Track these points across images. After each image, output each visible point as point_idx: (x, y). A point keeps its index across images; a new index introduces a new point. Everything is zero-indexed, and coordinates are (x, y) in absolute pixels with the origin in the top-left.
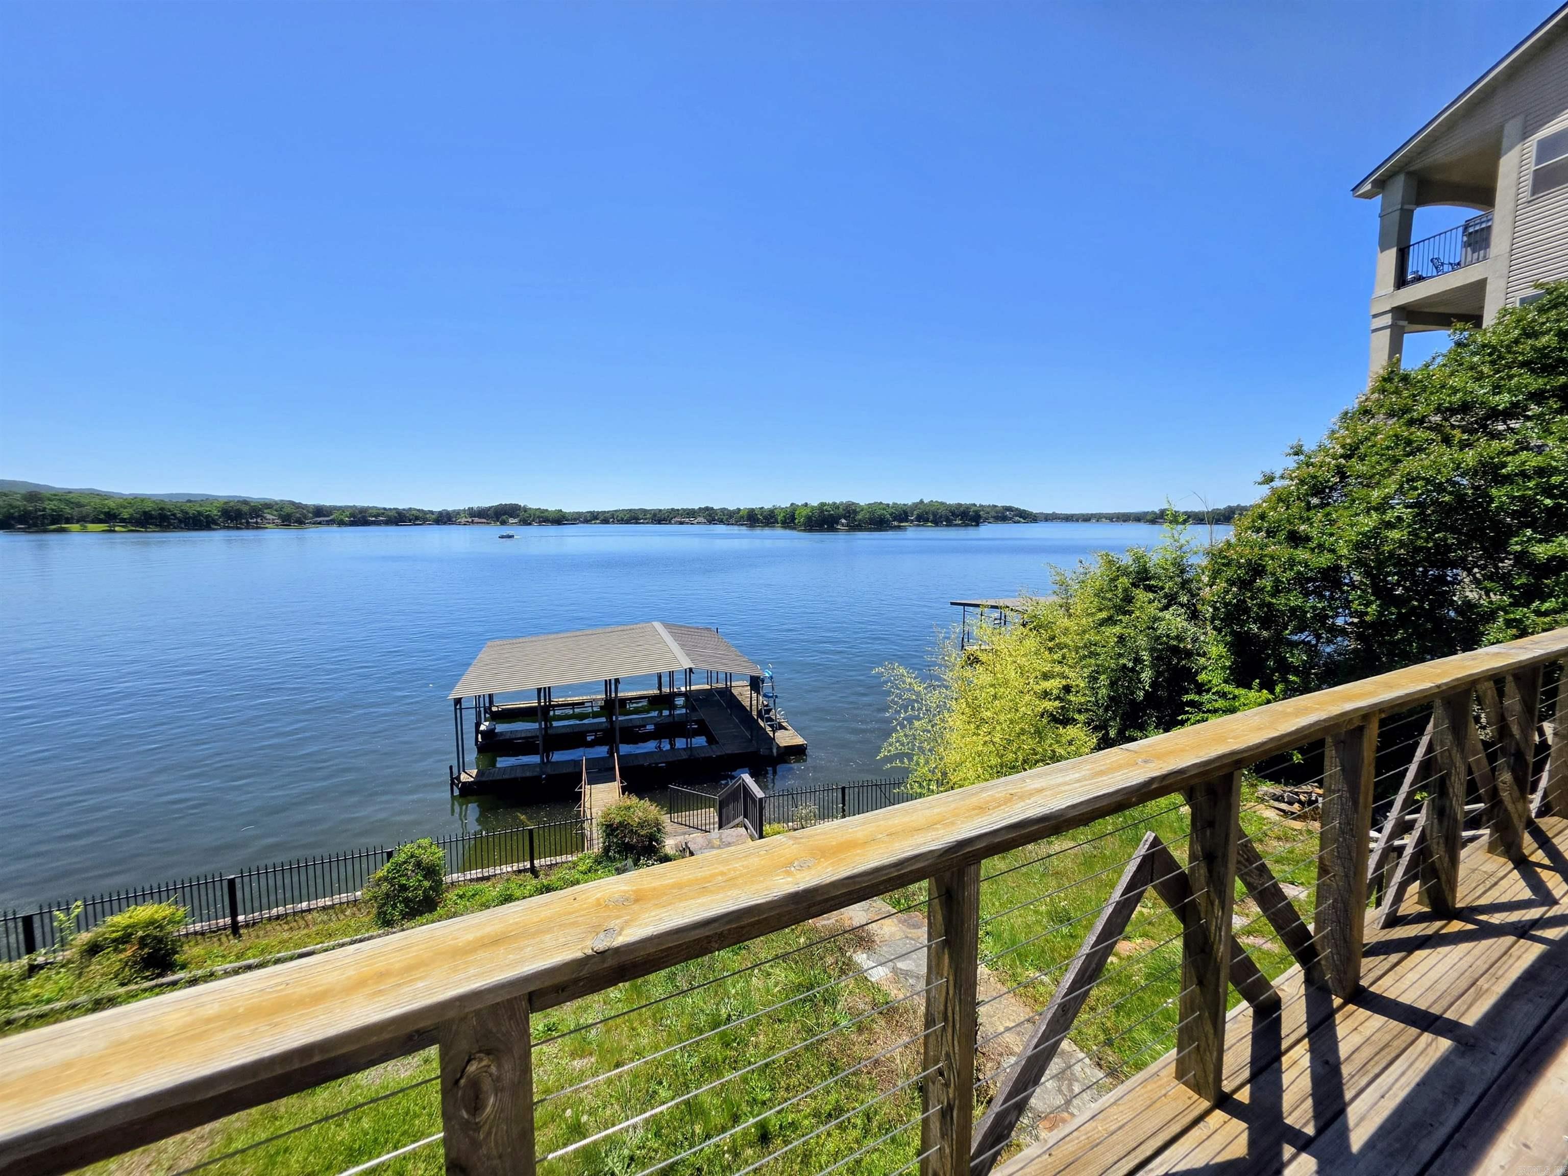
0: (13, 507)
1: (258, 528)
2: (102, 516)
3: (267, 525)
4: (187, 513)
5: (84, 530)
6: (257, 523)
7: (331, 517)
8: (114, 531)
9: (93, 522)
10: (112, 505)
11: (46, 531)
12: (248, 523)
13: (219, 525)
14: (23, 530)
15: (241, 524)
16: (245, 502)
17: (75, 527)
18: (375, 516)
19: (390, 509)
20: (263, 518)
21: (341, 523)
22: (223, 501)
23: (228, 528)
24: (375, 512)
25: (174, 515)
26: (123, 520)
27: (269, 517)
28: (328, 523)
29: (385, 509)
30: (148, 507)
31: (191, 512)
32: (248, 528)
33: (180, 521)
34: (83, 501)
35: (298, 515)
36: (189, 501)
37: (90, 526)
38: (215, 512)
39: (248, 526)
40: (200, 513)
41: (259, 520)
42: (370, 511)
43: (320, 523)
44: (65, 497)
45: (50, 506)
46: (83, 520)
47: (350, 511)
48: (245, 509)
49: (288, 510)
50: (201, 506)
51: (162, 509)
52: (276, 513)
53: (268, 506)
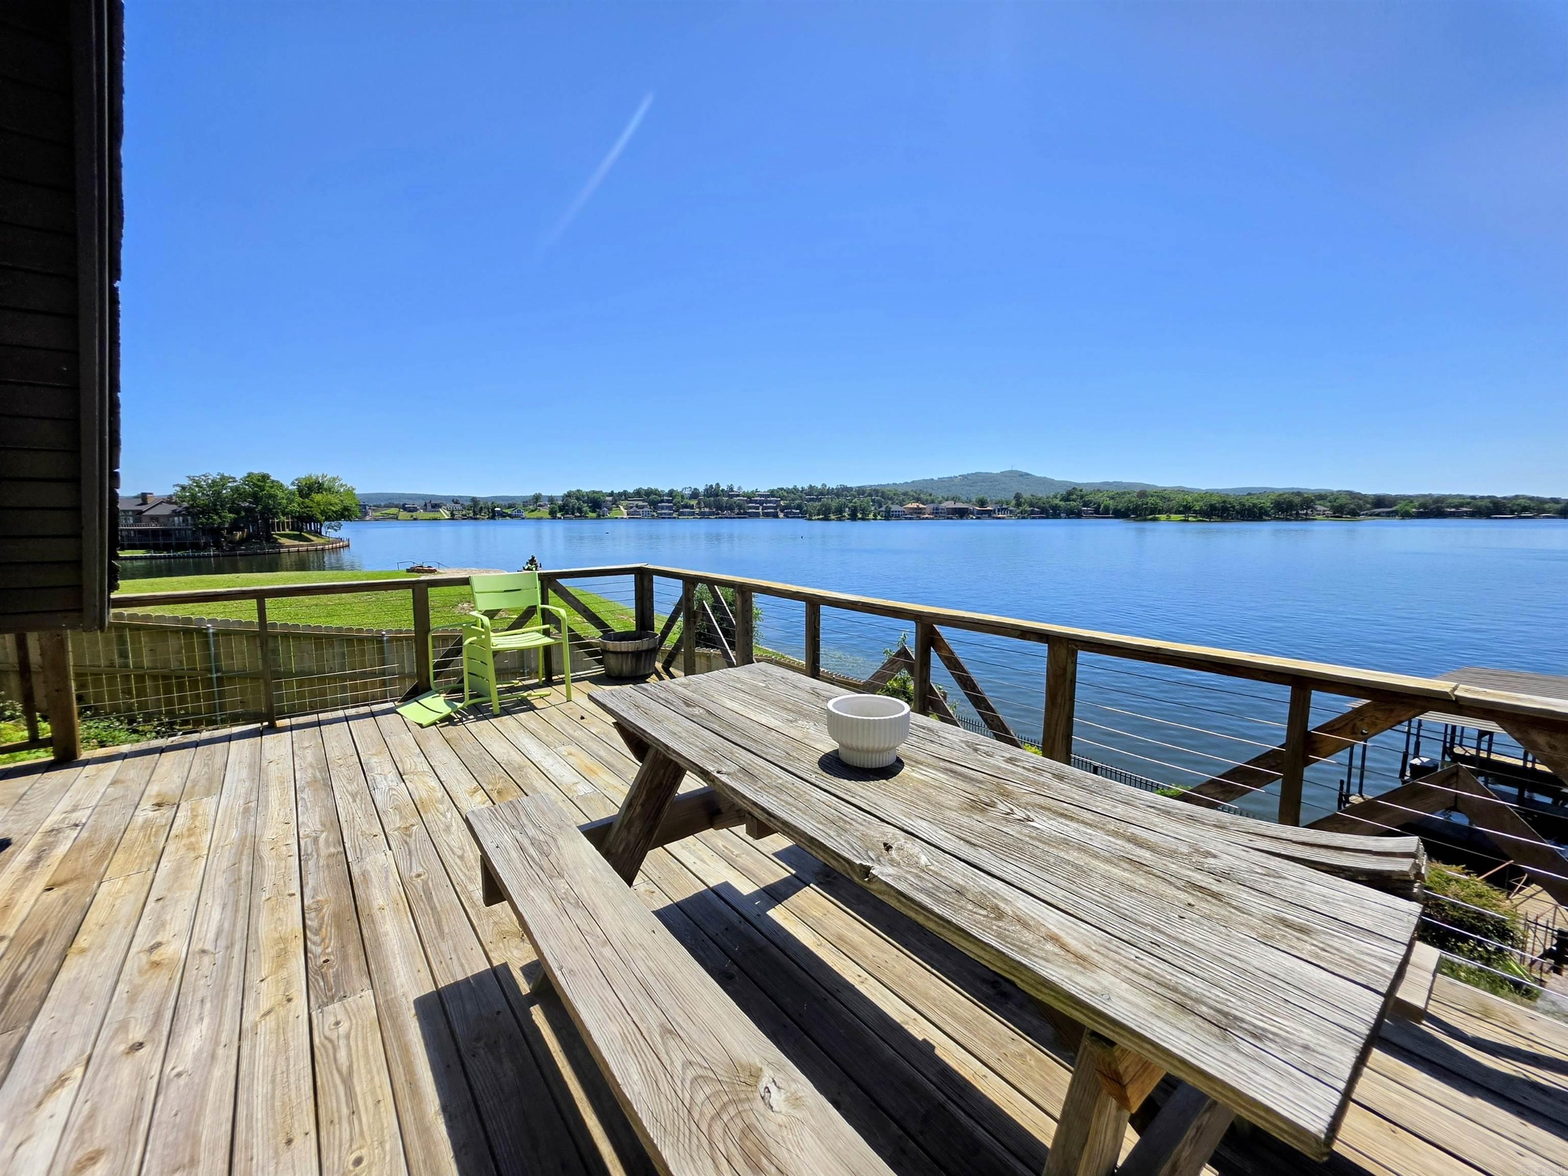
0: (1130, 502)
1: (1306, 520)
2: (1181, 509)
3: (1317, 517)
4: (1244, 505)
5: (1168, 519)
6: (1306, 514)
7: (1394, 508)
8: (1188, 521)
9: (1175, 513)
10: (1190, 499)
11: (1145, 520)
12: (1297, 514)
13: (1270, 516)
14: (1134, 519)
15: (1291, 515)
16: (1299, 494)
17: (1163, 517)
18: (1456, 507)
19: (1482, 498)
20: (1314, 509)
21: (1406, 515)
22: (1277, 493)
23: (1279, 519)
24: (1456, 501)
25: (1233, 507)
26: (1195, 512)
27: (1320, 508)
28: (1389, 515)
29: (1473, 498)
30: (1215, 500)
31: (1247, 504)
32: (1296, 520)
33: (1238, 513)
34: (1172, 496)
35: (1352, 506)
36: (1249, 494)
37: (1173, 516)
38: (1268, 504)
39: (1298, 518)
40: (1255, 505)
41: (1309, 512)
42: (1450, 500)
43: (1378, 515)
44: (1163, 495)
45: (1151, 500)
46: (1169, 511)
47: (1421, 500)
48: (1297, 500)
49: (1342, 501)
50: (1258, 498)
51: (1224, 502)
52: (1329, 504)
53: (1321, 497)
